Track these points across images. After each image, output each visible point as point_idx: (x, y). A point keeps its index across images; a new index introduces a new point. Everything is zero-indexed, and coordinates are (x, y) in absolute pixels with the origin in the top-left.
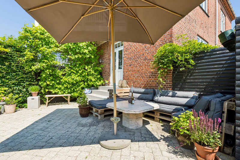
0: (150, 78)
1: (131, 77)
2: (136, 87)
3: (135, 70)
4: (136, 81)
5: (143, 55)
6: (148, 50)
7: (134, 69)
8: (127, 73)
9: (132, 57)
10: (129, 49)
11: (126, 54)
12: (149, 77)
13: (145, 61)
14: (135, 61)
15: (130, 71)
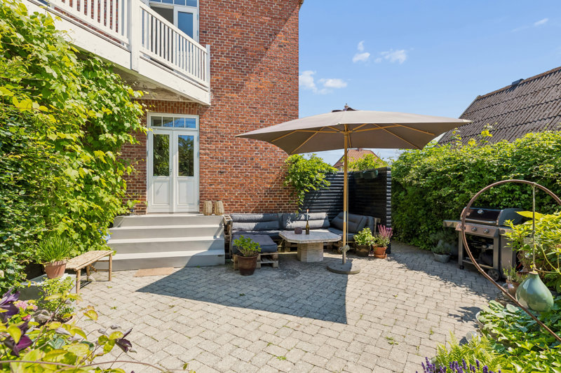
0: (267, 196)
1: (225, 194)
2: (237, 211)
3: (234, 183)
4: (236, 202)
5: (252, 159)
6: (261, 154)
7: (231, 180)
8: (213, 186)
9: (226, 158)
10: (216, 141)
11: (209, 149)
12: (264, 195)
13: (256, 170)
14: (235, 167)
15: (221, 183)
